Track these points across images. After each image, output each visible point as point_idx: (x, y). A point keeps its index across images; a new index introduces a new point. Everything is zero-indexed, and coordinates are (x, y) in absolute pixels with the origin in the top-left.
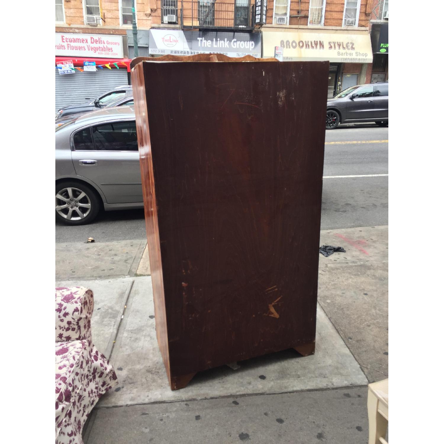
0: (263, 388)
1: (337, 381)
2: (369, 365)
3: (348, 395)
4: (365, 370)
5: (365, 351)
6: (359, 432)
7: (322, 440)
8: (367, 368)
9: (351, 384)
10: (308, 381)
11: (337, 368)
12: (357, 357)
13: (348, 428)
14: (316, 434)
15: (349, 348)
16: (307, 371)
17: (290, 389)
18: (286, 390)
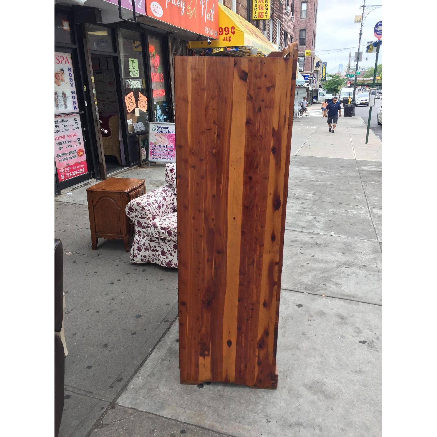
0: (168, 337)
1: (137, 381)
2: (133, 419)
3: (120, 380)
4: (130, 411)
5: (153, 430)
6: (87, 366)
7: (103, 345)
8: (131, 414)
9: (127, 389)
10: (153, 363)
11: (151, 390)
12: (150, 416)
13: (96, 362)
14: (108, 345)
15: (169, 419)
16: (165, 368)
17: (155, 350)
18: (157, 347)
